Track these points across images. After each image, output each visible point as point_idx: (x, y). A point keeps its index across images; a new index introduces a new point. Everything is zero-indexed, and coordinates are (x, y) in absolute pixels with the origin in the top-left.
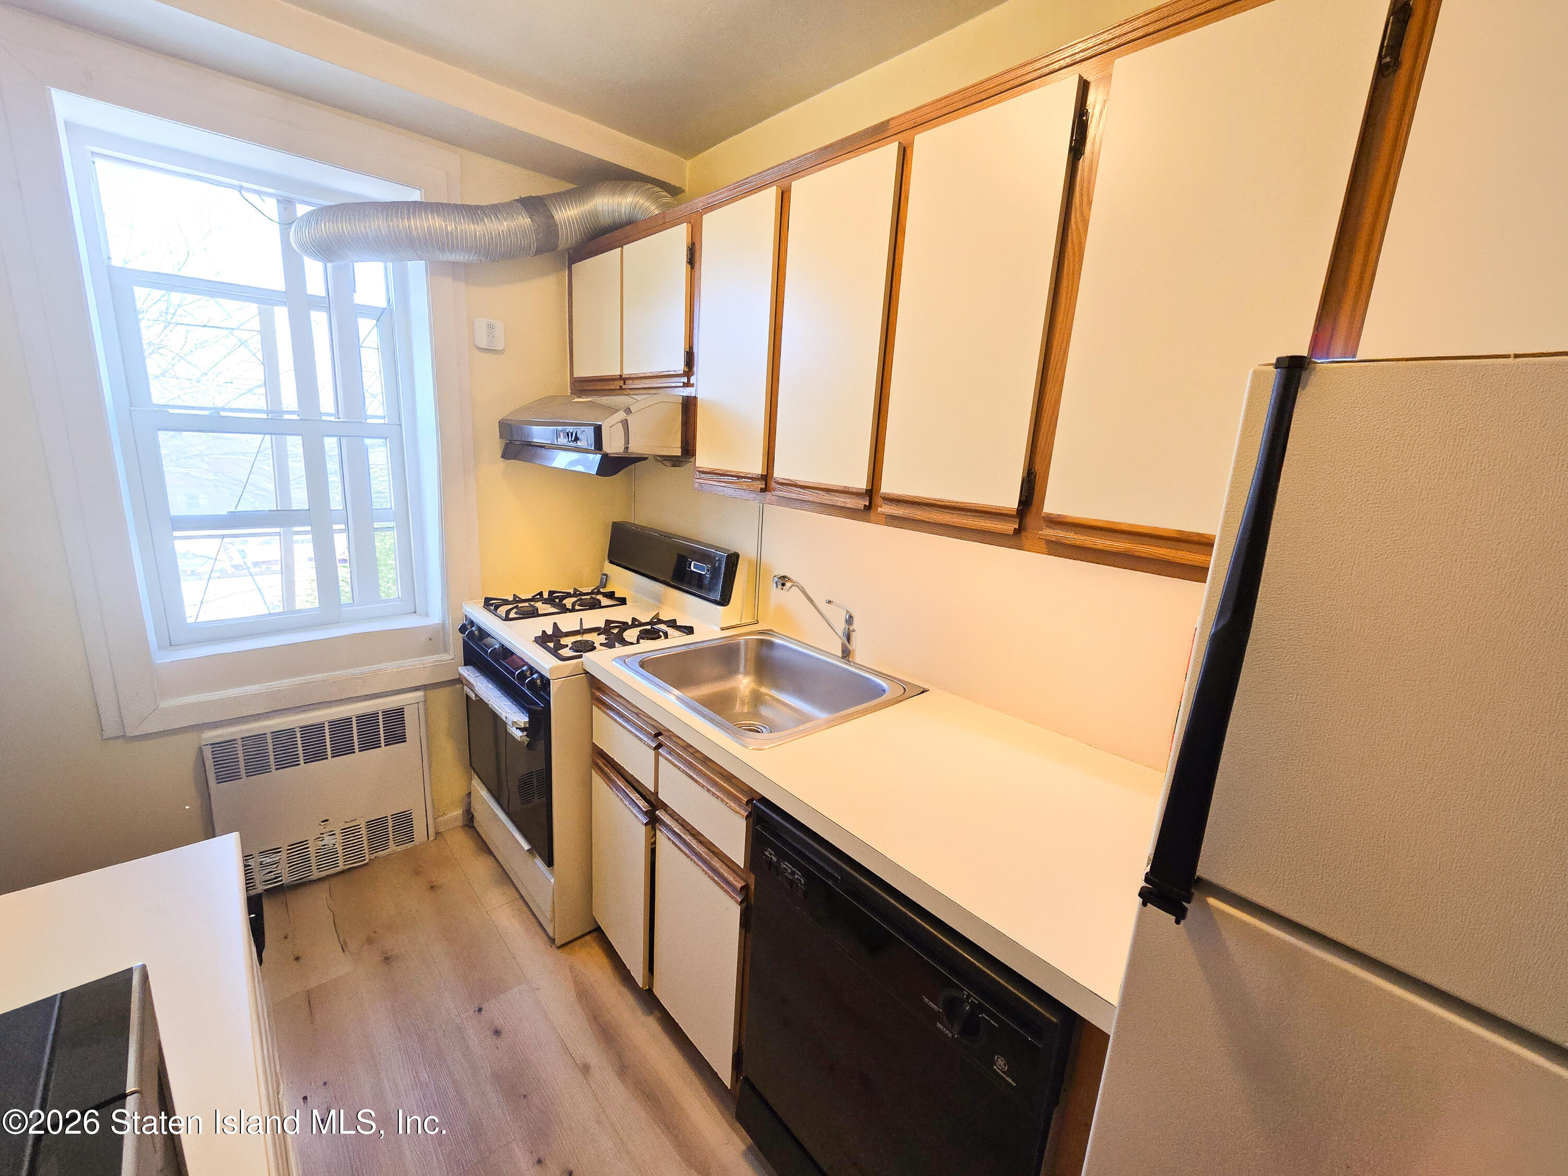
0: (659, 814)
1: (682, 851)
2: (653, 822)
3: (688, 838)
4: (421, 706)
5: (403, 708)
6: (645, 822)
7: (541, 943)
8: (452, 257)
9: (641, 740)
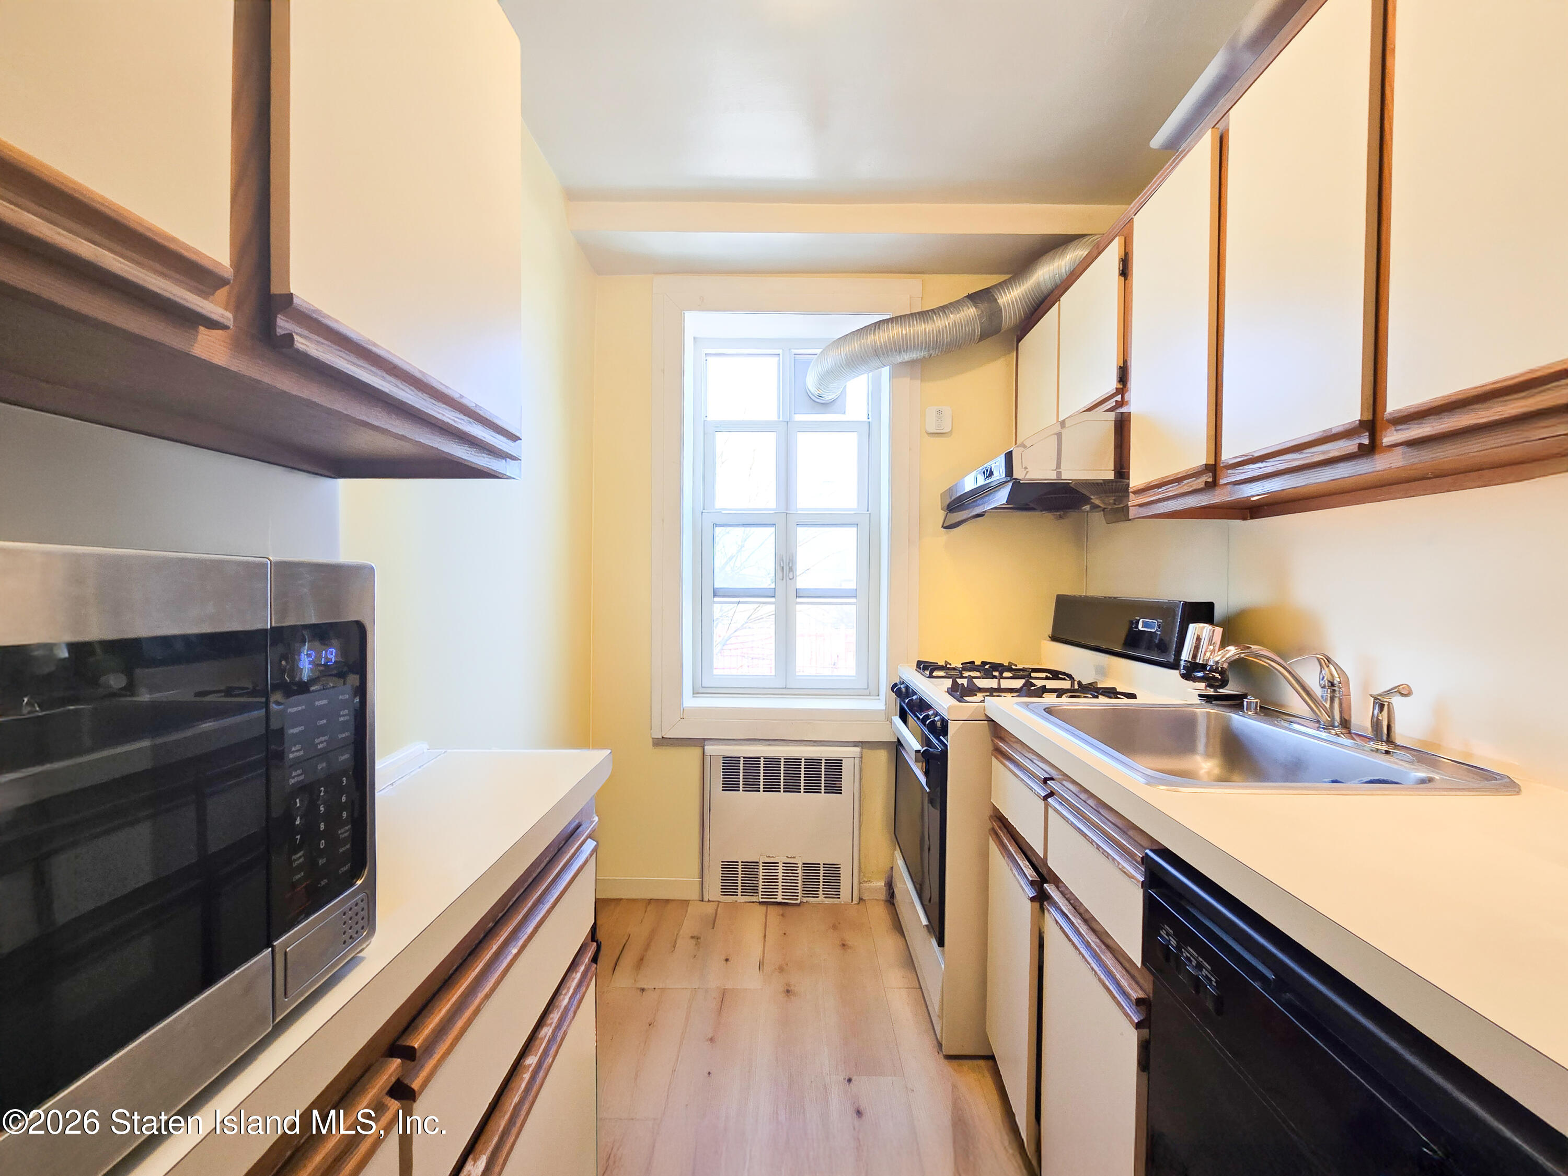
0: (1048, 888)
1: (1070, 940)
2: (1041, 899)
3: (1077, 921)
4: (857, 760)
5: (842, 760)
6: (1031, 896)
7: (928, 1044)
8: (907, 357)
9: (1031, 789)
